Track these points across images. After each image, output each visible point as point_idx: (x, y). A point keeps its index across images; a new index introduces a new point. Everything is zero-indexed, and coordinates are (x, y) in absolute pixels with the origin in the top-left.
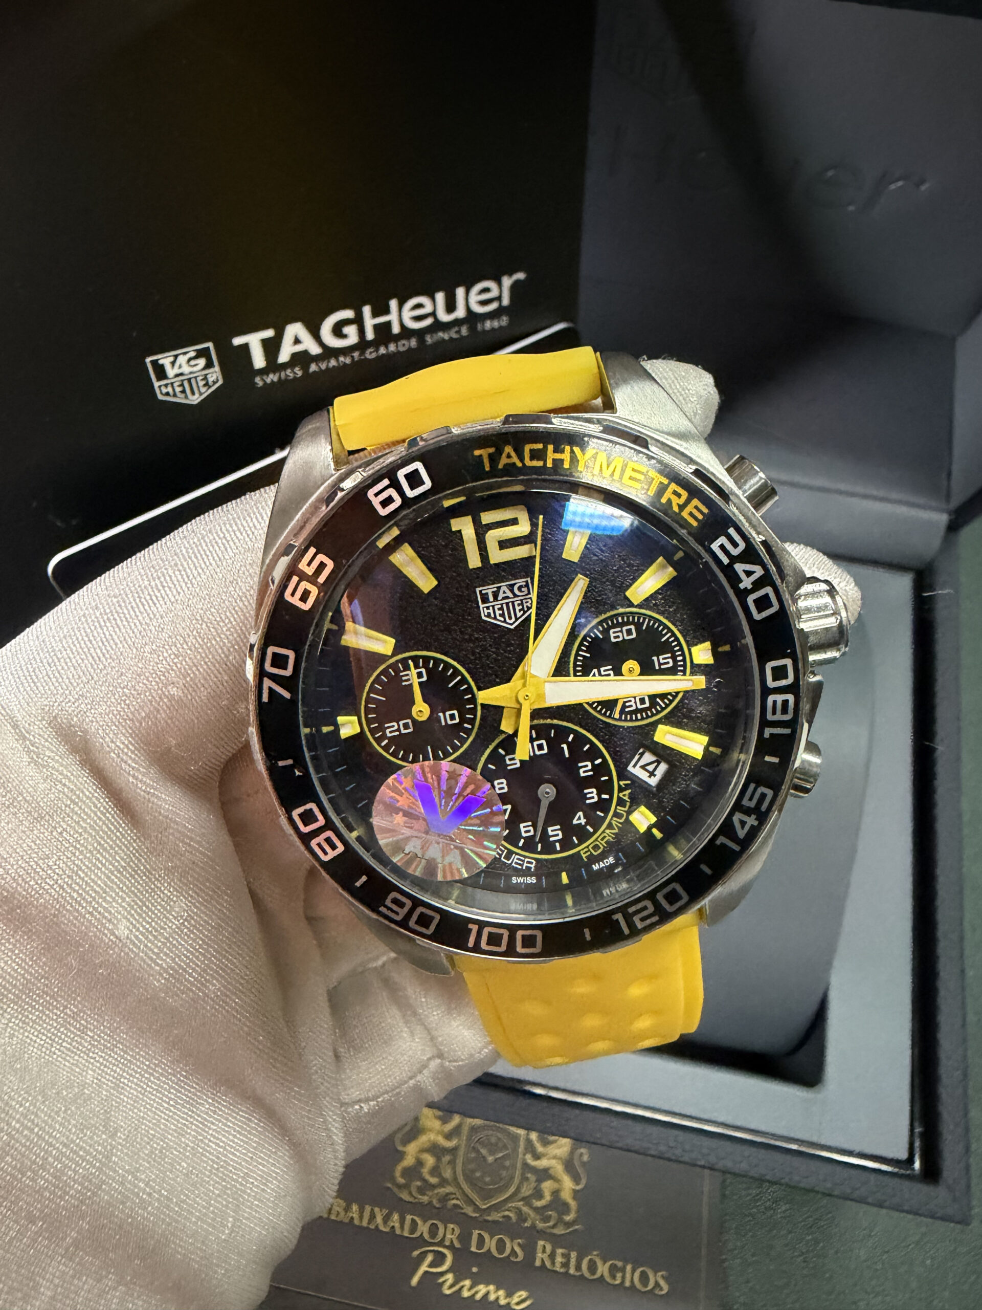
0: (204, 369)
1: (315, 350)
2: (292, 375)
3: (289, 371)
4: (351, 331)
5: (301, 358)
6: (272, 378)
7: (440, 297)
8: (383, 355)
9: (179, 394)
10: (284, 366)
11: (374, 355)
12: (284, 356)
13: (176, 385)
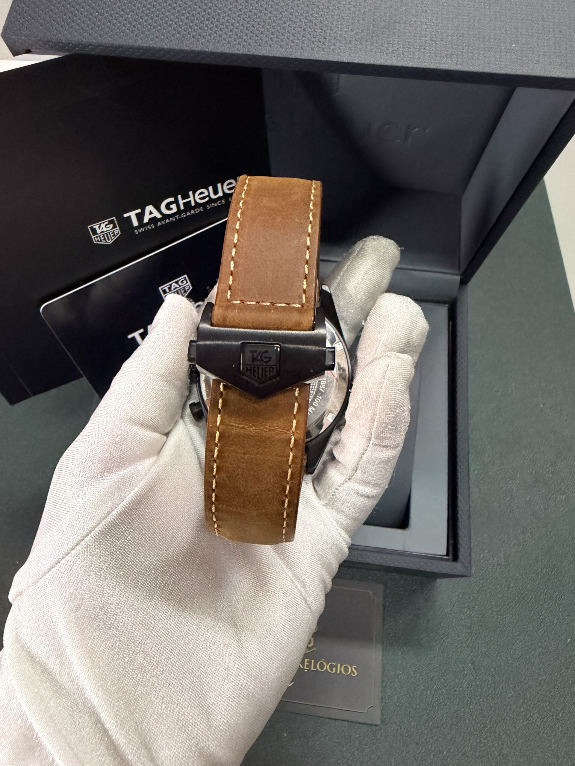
0: (113, 228)
1: (159, 216)
2: (150, 228)
3: (149, 226)
4: (174, 206)
5: (153, 220)
6: (142, 230)
7: (211, 188)
8: (189, 215)
9: (103, 241)
10: (147, 224)
11: (185, 216)
12: (146, 220)
13: (101, 236)
